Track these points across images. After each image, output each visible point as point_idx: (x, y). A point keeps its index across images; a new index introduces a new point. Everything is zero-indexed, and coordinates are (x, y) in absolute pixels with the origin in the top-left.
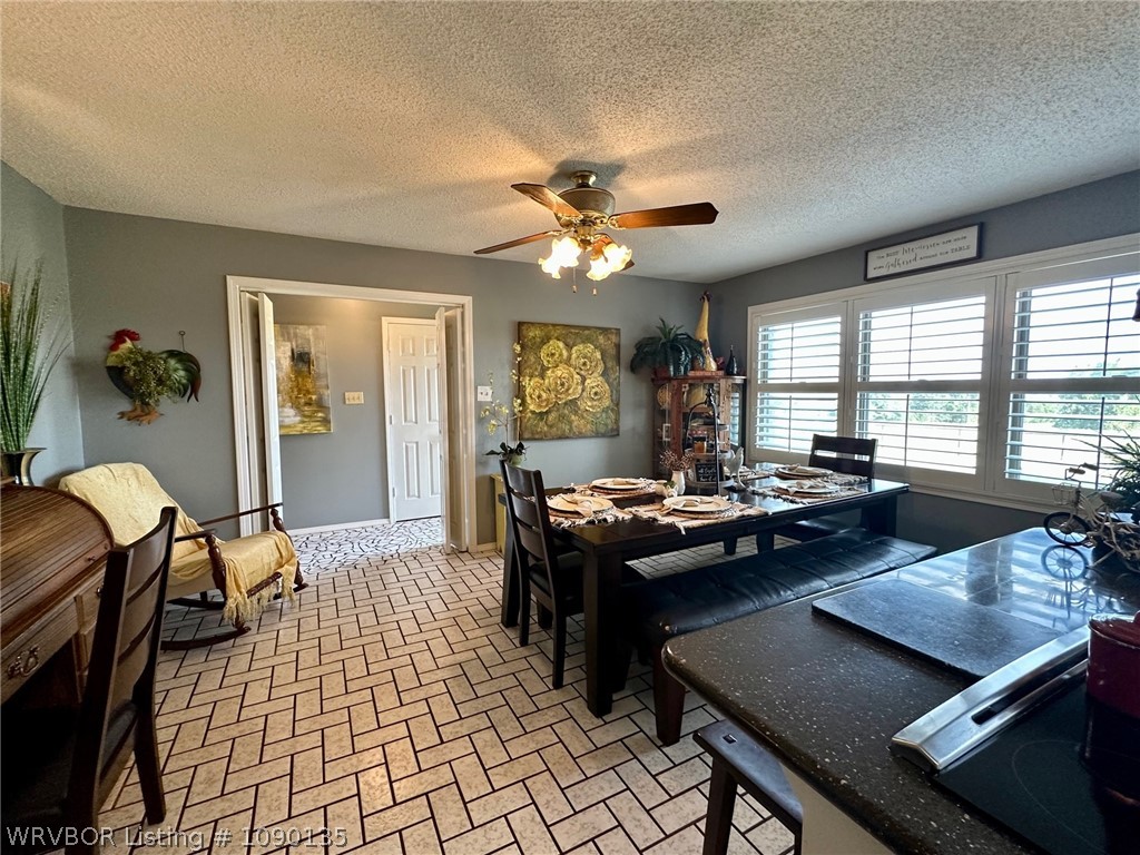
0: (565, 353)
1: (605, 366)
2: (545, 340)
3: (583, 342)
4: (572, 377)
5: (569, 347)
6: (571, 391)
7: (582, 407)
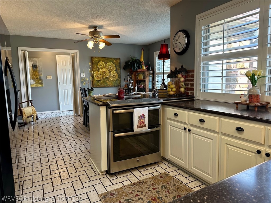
0: (105, 65)
1: (116, 68)
2: (99, 62)
3: (110, 62)
4: (107, 71)
5: (106, 63)
6: (107, 75)
7: (110, 79)
